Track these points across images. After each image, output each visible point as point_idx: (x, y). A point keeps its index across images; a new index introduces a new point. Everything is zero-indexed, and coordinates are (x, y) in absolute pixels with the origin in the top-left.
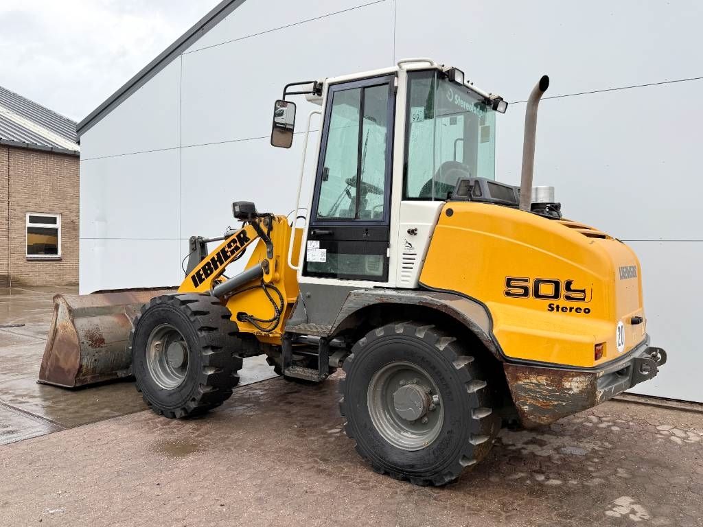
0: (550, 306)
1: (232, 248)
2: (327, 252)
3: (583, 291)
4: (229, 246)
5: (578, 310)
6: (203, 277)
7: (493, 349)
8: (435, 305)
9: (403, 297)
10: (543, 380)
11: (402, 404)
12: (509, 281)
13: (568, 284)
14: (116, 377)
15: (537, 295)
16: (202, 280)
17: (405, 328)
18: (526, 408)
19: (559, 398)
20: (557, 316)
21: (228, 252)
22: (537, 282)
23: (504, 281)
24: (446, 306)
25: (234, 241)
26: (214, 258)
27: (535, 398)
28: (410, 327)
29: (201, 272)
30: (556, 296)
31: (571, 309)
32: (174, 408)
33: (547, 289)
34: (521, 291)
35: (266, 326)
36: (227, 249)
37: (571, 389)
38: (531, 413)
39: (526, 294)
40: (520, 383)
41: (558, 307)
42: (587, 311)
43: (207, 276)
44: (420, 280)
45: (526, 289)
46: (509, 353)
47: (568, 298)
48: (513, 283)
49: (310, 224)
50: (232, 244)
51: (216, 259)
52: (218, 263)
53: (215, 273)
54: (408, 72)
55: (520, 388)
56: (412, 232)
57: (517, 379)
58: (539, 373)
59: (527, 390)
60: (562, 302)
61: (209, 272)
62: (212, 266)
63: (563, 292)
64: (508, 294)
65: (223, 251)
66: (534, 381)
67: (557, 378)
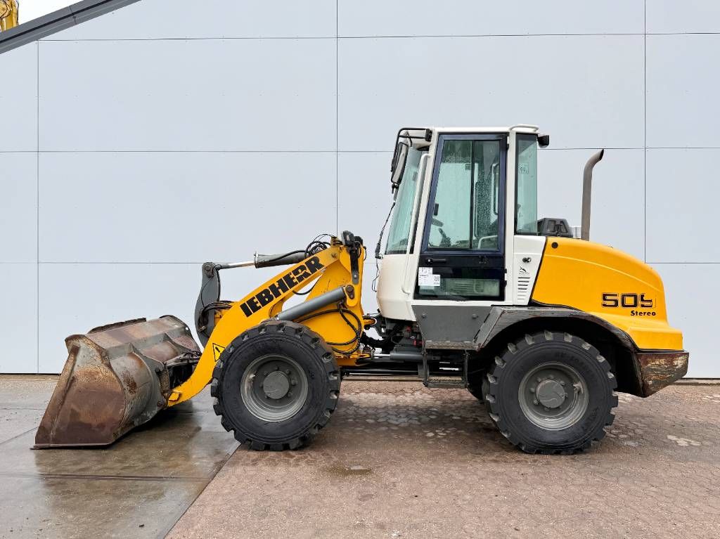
0: (632, 312)
1: (300, 275)
2: (441, 277)
3: (651, 301)
4: (296, 272)
5: (648, 314)
6: (259, 305)
7: (629, 344)
8: (582, 316)
9: (555, 312)
10: (662, 361)
11: (546, 396)
12: (604, 296)
13: (642, 296)
14: (133, 427)
15: (623, 305)
16: (256, 309)
17: (554, 336)
18: (650, 382)
19: (670, 372)
20: (636, 319)
21: (293, 278)
22: (623, 296)
23: (601, 297)
24: (592, 316)
25: (302, 268)
26: (274, 285)
27: (657, 375)
28: (559, 335)
29: (256, 300)
30: (635, 305)
31: (645, 313)
32: (287, 440)
33: (630, 301)
34: (613, 303)
35: (346, 349)
36: (292, 276)
37: (677, 365)
38: (653, 385)
39: (616, 305)
40: (649, 365)
41: (637, 312)
42: (654, 314)
43: (264, 303)
44: (533, 298)
45: (616, 301)
46: (640, 346)
47: (643, 306)
48: (608, 298)
49: (421, 253)
50: (300, 271)
51: (277, 286)
52: (280, 290)
53: (276, 300)
54: (517, 133)
55: (649, 368)
56: (526, 260)
57: (647, 363)
58: (660, 357)
59: (653, 370)
60: (639, 309)
61: (267, 300)
62: (271, 293)
63: (640, 302)
64: (604, 305)
65: (287, 277)
66: (658, 363)
67: (670, 359)
